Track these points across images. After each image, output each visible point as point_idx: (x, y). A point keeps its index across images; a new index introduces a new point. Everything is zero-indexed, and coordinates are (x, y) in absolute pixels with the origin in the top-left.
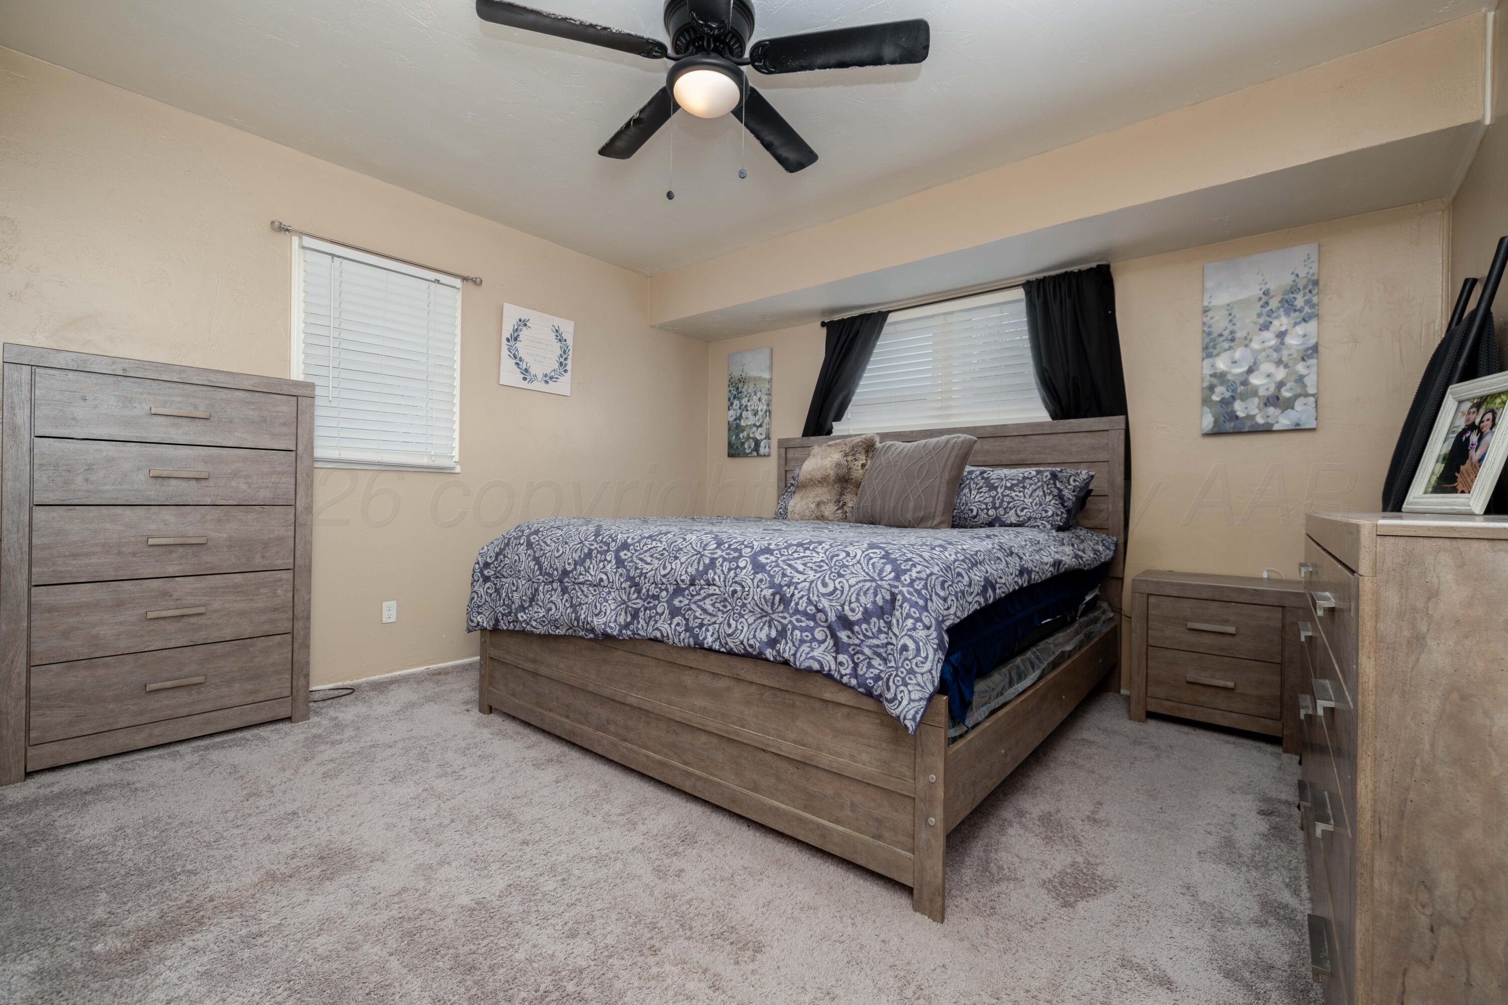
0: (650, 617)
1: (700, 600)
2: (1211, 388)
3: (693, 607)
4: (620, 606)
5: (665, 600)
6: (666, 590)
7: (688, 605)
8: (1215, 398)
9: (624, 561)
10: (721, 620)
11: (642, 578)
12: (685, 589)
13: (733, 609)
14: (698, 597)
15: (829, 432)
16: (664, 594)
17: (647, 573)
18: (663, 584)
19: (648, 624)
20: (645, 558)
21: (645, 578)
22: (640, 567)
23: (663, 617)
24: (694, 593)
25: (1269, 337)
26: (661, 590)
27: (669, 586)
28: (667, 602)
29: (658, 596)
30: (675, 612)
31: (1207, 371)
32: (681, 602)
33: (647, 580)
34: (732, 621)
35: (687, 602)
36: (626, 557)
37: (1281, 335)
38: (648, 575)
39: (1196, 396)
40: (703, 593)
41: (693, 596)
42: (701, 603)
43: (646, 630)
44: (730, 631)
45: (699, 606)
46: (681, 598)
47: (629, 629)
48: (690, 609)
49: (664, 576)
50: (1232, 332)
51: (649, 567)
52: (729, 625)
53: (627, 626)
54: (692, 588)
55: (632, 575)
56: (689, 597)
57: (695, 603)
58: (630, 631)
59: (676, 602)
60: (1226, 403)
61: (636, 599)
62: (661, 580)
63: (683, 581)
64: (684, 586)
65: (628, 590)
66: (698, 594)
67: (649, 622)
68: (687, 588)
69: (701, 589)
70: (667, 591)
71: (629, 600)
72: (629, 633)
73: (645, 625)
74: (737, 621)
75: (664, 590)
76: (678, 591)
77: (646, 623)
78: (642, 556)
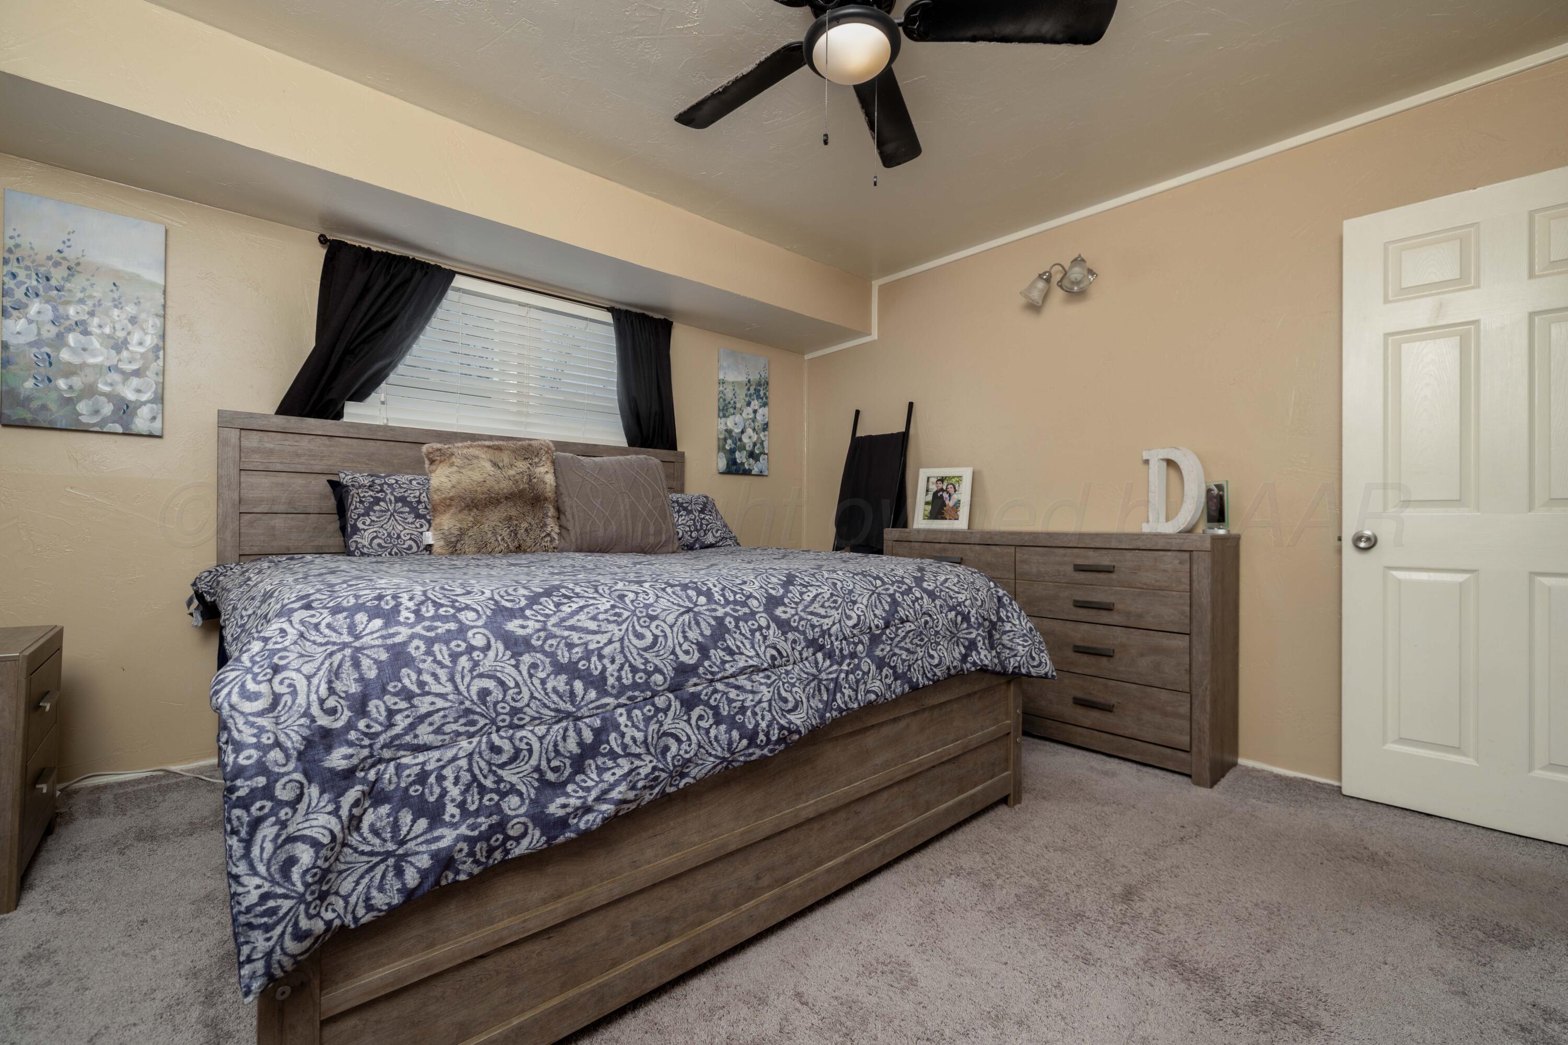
0: (857, 681)
1: (900, 642)
2: (725, 439)
3: (897, 651)
4: (808, 684)
5: (864, 654)
6: (861, 642)
7: (891, 650)
8: (728, 447)
9: (787, 622)
10: (921, 654)
11: (827, 637)
12: (881, 635)
13: (929, 640)
14: (897, 639)
15: (339, 415)
16: (860, 647)
17: (829, 629)
18: (854, 636)
19: (856, 691)
20: (815, 611)
21: (830, 636)
22: (817, 624)
23: (870, 675)
24: (893, 636)
25: (750, 410)
26: (856, 644)
27: (861, 637)
28: (867, 656)
29: (855, 653)
30: (881, 664)
31: (723, 427)
32: (882, 650)
33: (833, 638)
34: (932, 652)
35: (888, 648)
36: (788, 615)
37: (755, 412)
38: (833, 631)
39: (714, 444)
40: (901, 633)
41: (892, 639)
42: (903, 644)
43: (856, 699)
44: (936, 661)
45: (901, 648)
46: (882, 646)
47: (832, 709)
48: (895, 654)
49: (854, 627)
50: (735, 403)
51: (829, 621)
52: (932, 657)
53: (827, 705)
54: (888, 631)
55: (811, 637)
56: (889, 642)
57: (896, 646)
58: (836, 710)
59: (878, 653)
60: (732, 451)
61: (831, 666)
62: (852, 632)
63: (877, 626)
64: (878, 632)
65: (811, 659)
66: (897, 635)
67: (857, 687)
68: (883, 633)
69: (897, 629)
70: (863, 644)
71: (820, 672)
72: (835, 713)
73: (852, 694)
74: (936, 650)
75: (858, 643)
76: (875, 640)
77: (854, 690)
78: (811, 609)
